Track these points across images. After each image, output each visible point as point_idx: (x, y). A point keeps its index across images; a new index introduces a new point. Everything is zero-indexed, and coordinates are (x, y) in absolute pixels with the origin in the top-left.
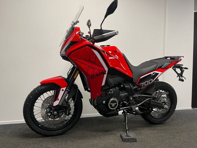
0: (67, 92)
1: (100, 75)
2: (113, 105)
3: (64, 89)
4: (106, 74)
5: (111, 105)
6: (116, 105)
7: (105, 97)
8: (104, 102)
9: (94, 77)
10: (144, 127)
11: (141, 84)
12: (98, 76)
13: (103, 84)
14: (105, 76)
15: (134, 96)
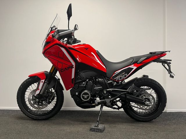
0: (47, 84)
1: (68, 69)
2: (86, 96)
3: (43, 81)
4: (73, 68)
5: (83, 97)
6: (88, 97)
7: (78, 89)
8: (77, 93)
9: (63, 71)
10: (126, 122)
11: (115, 79)
12: (67, 70)
13: (73, 77)
14: (73, 70)
15: (107, 90)
